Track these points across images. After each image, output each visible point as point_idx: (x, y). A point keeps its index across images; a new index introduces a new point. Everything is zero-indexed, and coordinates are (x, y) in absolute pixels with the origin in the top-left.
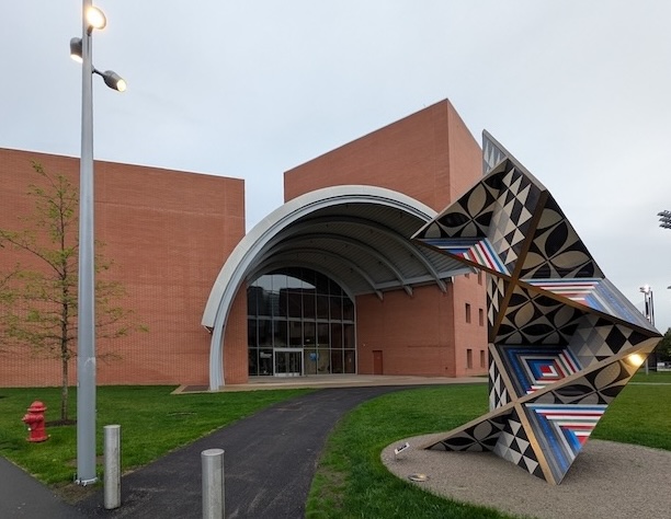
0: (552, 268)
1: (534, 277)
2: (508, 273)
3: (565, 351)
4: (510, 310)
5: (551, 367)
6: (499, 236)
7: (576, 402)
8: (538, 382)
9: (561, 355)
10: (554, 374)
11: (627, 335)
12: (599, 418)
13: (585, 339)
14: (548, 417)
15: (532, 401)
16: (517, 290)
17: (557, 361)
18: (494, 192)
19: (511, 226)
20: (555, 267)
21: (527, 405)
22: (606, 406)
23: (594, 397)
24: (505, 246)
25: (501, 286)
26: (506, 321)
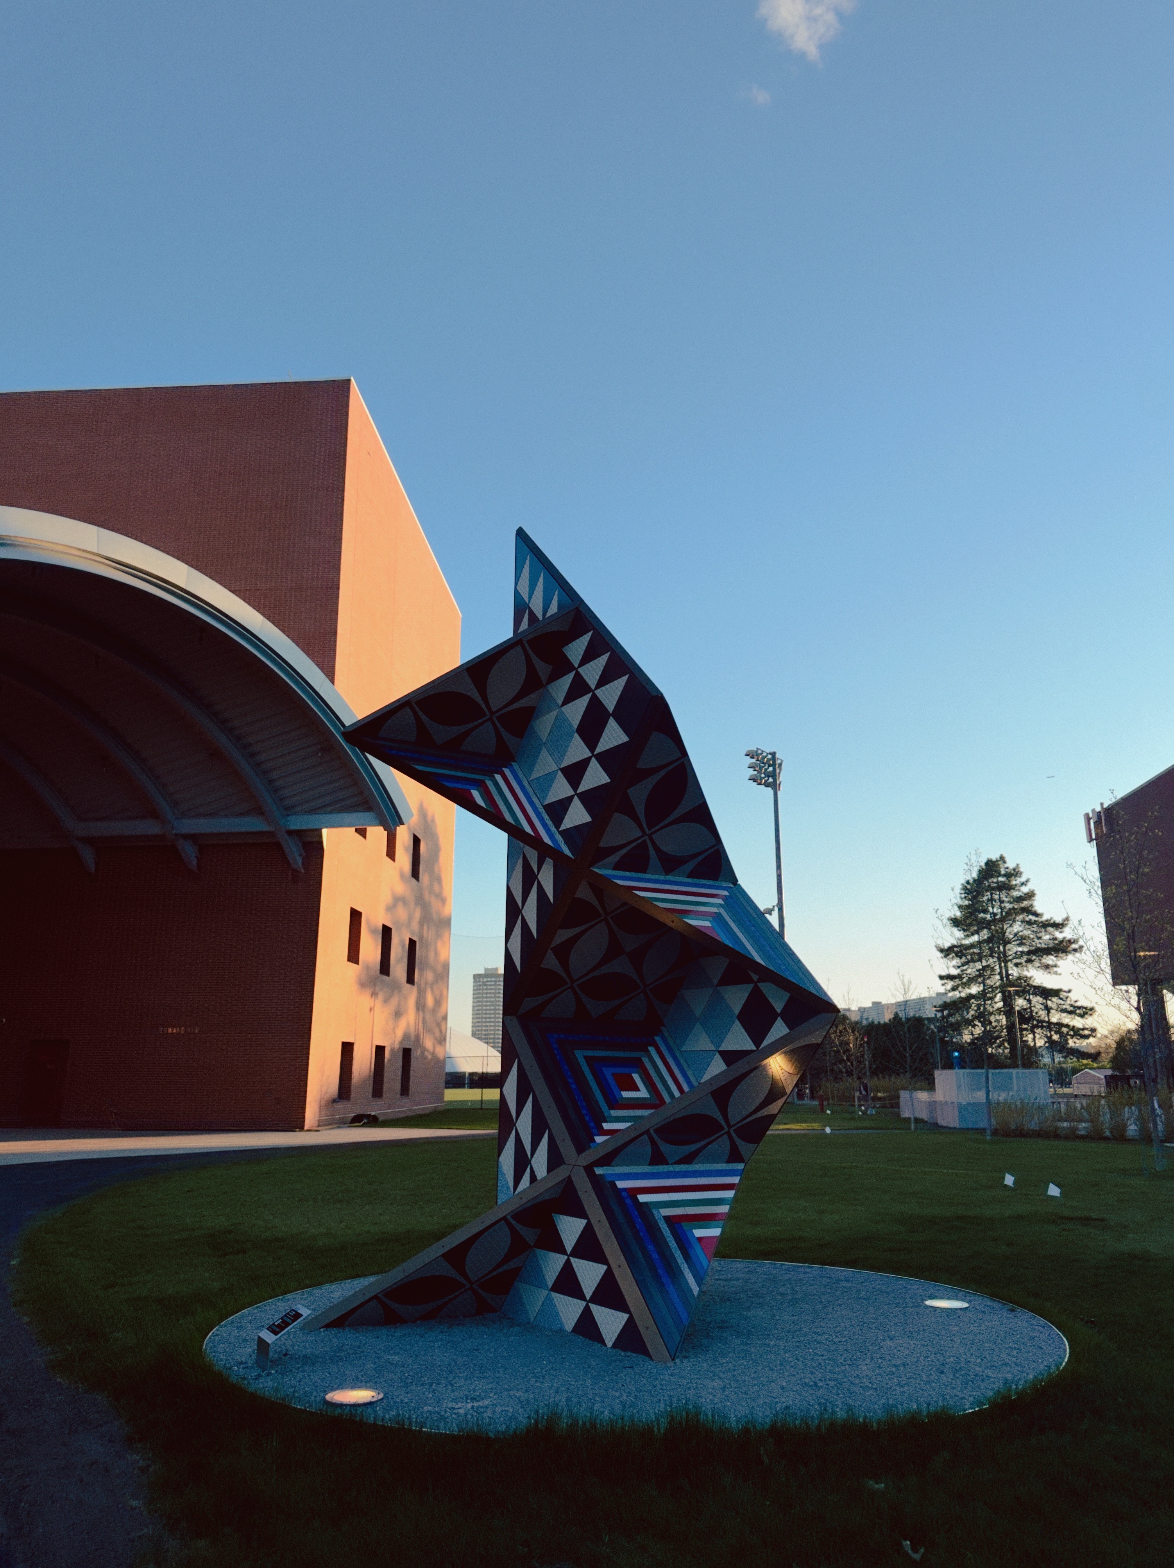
0: (652, 852)
1: (616, 867)
2: (566, 850)
3: (658, 1039)
4: (563, 935)
5: (636, 1077)
6: (546, 764)
7: (688, 1159)
8: (614, 1113)
9: (652, 1049)
10: (643, 1093)
11: (778, 1007)
12: (730, 1194)
13: (698, 1013)
14: (642, 1198)
15: (607, 1160)
16: (584, 892)
17: (645, 1060)
18: (543, 669)
19: (577, 750)
20: (658, 850)
21: (599, 1171)
22: (741, 1166)
23: (722, 1145)
24: (561, 789)
25: (546, 878)
26: (550, 962)
